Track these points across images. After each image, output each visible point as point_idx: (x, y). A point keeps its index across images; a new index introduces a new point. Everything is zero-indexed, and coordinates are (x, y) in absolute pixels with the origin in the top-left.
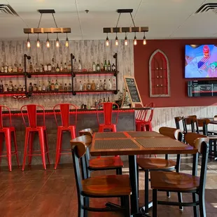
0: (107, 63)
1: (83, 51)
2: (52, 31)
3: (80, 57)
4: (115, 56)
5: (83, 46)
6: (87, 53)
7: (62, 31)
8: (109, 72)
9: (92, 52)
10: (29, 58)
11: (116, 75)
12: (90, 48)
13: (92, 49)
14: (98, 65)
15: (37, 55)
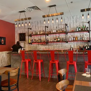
0: (84, 26)
1: (72, 21)
2: (55, 15)
3: (70, 25)
4: (89, 22)
5: (71, 19)
6: (73, 22)
7: (59, 14)
8: (85, 31)
9: (76, 22)
10: (47, 27)
11: (89, 32)
12: (75, 19)
13: (76, 20)
14: (80, 28)
15: (51, 26)
